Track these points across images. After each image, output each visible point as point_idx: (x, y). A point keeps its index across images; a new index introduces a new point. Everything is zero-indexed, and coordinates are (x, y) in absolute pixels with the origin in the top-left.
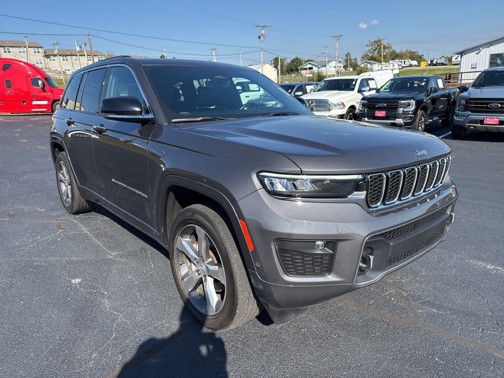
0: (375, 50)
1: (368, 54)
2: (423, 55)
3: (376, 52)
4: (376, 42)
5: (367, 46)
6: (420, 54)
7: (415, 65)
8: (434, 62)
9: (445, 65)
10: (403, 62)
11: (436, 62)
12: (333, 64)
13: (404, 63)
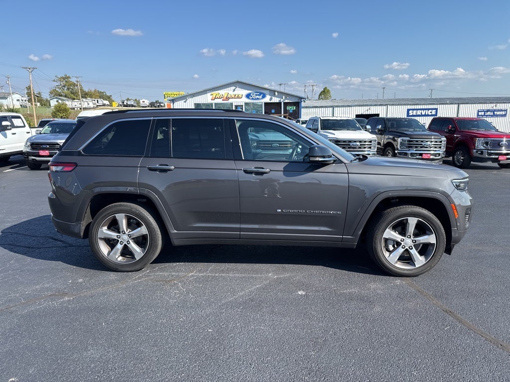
0: (64, 86)
1: (57, 89)
2: (111, 96)
3: (66, 89)
4: (64, 78)
5: (54, 81)
6: (108, 94)
7: (108, 105)
8: (125, 104)
9: (134, 106)
10: (96, 101)
11: (127, 104)
12: (16, 97)
13: (98, 102)
